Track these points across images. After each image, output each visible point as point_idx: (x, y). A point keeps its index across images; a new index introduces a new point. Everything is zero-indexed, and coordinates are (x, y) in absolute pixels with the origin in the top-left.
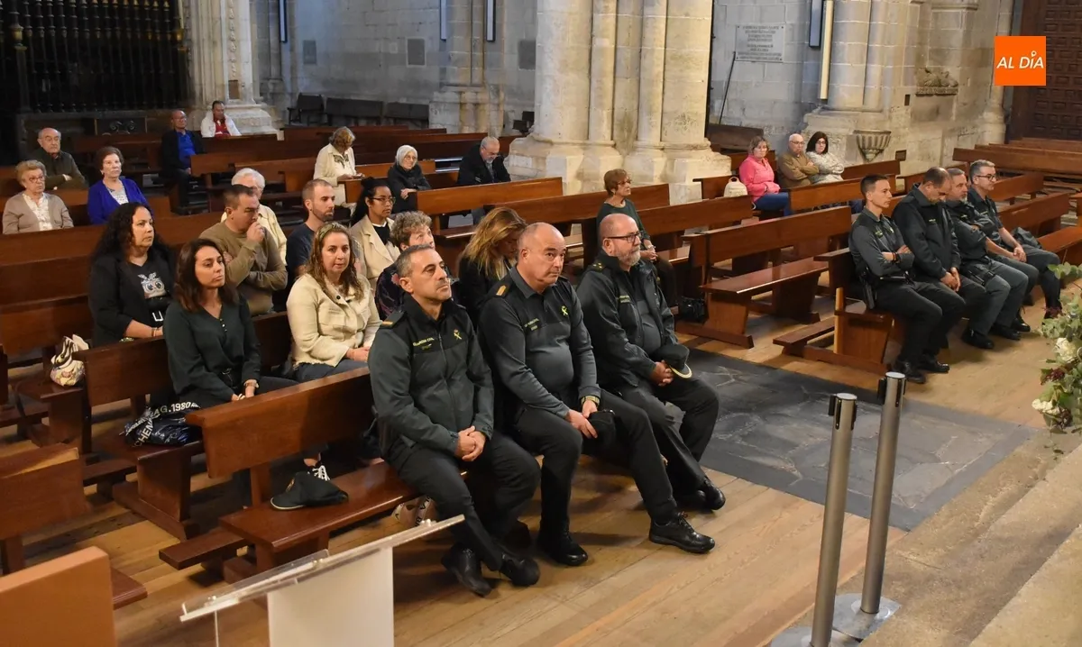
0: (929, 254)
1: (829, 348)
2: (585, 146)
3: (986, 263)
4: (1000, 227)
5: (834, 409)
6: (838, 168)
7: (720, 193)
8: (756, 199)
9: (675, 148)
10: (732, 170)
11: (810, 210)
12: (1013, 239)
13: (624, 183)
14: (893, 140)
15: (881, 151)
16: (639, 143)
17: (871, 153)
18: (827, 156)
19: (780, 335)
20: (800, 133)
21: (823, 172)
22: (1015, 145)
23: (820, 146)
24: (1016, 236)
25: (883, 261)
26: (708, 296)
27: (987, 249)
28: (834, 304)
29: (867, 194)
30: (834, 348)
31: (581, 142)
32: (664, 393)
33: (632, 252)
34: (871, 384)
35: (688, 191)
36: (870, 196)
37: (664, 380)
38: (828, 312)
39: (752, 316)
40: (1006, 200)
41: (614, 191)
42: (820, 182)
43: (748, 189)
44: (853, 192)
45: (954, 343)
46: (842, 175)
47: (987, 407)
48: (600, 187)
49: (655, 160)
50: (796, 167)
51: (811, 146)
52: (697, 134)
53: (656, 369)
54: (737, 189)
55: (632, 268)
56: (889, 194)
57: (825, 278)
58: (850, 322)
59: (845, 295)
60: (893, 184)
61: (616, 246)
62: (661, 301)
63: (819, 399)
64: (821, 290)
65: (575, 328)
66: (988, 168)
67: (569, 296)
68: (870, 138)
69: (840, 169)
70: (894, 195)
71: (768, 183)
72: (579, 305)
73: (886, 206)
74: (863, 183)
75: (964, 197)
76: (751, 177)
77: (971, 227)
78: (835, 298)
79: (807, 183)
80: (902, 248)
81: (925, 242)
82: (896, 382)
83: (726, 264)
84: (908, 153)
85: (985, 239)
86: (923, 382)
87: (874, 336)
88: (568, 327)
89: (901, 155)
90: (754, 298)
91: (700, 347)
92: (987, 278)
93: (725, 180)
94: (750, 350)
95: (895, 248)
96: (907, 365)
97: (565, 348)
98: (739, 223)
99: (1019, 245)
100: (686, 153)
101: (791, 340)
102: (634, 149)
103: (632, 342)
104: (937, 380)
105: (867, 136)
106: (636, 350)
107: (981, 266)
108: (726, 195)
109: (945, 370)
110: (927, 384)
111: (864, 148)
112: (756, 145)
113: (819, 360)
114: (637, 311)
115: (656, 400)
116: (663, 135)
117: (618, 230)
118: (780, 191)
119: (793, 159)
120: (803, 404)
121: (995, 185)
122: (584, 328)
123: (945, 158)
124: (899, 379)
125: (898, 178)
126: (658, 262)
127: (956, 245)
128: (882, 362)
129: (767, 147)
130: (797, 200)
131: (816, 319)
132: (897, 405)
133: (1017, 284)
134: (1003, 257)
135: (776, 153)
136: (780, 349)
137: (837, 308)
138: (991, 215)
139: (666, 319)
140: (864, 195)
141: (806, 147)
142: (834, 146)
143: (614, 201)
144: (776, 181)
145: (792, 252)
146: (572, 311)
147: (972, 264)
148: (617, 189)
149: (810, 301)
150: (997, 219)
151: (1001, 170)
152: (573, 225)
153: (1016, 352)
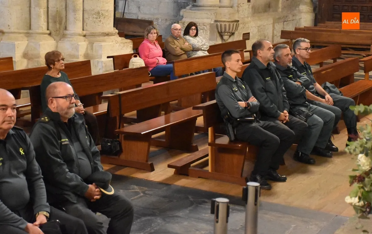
0: (268, 101)
1: (206, 169)
2: (28, 35)
3: (306, 106)
4: (315, 82)
5: (214, 210)
6: (205, 46)
7: (126, 65)
8: (151, 69)
9: (93, 35)
10: (133, 49)
11: (187, 75)
12: (323, 90)
13: (59, 61)
14: (241, 26)
15: (233, 34)
16: (67, 32)
17: (227, 35)
18: (197, 38)
19: (172, 161)
20: (178, 23)
21: (195, 50)
22: (321, 27)
23: (193, 32)
24: (325, 88)
25: (238, 108)
26: (122, 137)
27: (307, 98)
28: (208, 138)
29: (226, 64)
30: (209, 168)
31: (26, 31)
32: (95, 206)
33: (69, 108)
34: (237, 191)
35: (104, 65)
36: (228, 64)
37: (95, 197)
38: (204, 144)
39: (152, 149)
40: (317, 64)
41: (52, 66)
42: (194, 56)
43: (145, 62)
44: (216, 62)
45: (289, 161)
46: (208, 51)
47: (314, 203)
48: (42, 63)
49: (79, 43)
50: (177, 46)
51: (187, 32)
52: (109, 25)
53: (89, 189)
54: (137, 62)
55: (70, 120)
56: (240, 63)
57: (200, 121)
58: (219, 150)
59: (215, 132)
60: (242, 56)
61: (58, 103)
62: (90, 142)
63: (200, 204)
64: (198, 129)
65: (30, 163)
66: (305, 44)
67: (24, 140)
68: (225, 25)
69: (206, 47)
70: (244, 63)
71: (158, 58)
72: (32, 147)
73: (239, 71)
74: (223, 56)
75: (290, 63)
76: (147, 54)
77: (296, 83)
78: (208, 134)
79: (185, 57)
80: (251, 99)
81: (265, 93)
82: (254, 189)
83: (133, 114)
84: (251, 34)
85: (305, 91)
86: (270, 188)
87: (236, 159)
88: (24, 163)
89: (247, 36)
90: (153, 136)
91: (118, 173)
92: (308, 116)
93: (129, 57)
94: (152, 173)
95: (246, 99)
96: (258, 178)
97: (23, 177)
98: (140, 86)
99: (327, 94)
100: (102, 38)
101: (179, 165)
102: (64, 36)
103: (71, 171)
104: (279, 187)
105: (223, 24)
106: (74, 177)
107: (303, 109)
108: (131, 67)
109: (284, 180)
110: (272, 190)
111: (222, 32)
112: (149, 32)
113: (199, 177)
114: (74, 149)
115: (90, 212)
116: (85, 27)
117: (60, 93)
118: (167, 63)
119: (175, 41)
120: (190, 208)
121: (311, 54)
122: (36, 163)
123: (275, 37)
124: (256, 187)
125: (246, 52)
126: (86, 114)
127: (285, 96)
128: (241, 176)
129: (157, 33)
130: (179, 69)
131: (196, 149)
132: (256, 205)
133: (328, 120)
134: (317, 102)
135: (163, 37)
136: (173, 170)
137: (210, 141)
138: (308, 75)
139: (95, 154)
140: (224, 64)
141: (183, 32)
142: (201, 31)
143: (52, 73)
144: (164, 56)
145: (177, 104)
146: (27, 152)
147: (297, 108)
148: (54, 65)
149: (190, 137)
150: (312, 77)
151: (313, 44)
152: (22, 91)
153: (330, 165)
